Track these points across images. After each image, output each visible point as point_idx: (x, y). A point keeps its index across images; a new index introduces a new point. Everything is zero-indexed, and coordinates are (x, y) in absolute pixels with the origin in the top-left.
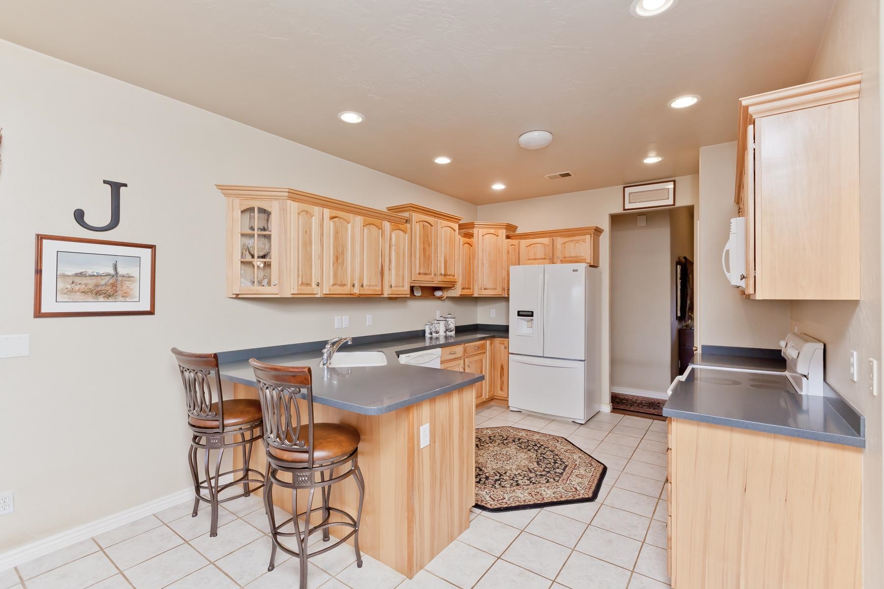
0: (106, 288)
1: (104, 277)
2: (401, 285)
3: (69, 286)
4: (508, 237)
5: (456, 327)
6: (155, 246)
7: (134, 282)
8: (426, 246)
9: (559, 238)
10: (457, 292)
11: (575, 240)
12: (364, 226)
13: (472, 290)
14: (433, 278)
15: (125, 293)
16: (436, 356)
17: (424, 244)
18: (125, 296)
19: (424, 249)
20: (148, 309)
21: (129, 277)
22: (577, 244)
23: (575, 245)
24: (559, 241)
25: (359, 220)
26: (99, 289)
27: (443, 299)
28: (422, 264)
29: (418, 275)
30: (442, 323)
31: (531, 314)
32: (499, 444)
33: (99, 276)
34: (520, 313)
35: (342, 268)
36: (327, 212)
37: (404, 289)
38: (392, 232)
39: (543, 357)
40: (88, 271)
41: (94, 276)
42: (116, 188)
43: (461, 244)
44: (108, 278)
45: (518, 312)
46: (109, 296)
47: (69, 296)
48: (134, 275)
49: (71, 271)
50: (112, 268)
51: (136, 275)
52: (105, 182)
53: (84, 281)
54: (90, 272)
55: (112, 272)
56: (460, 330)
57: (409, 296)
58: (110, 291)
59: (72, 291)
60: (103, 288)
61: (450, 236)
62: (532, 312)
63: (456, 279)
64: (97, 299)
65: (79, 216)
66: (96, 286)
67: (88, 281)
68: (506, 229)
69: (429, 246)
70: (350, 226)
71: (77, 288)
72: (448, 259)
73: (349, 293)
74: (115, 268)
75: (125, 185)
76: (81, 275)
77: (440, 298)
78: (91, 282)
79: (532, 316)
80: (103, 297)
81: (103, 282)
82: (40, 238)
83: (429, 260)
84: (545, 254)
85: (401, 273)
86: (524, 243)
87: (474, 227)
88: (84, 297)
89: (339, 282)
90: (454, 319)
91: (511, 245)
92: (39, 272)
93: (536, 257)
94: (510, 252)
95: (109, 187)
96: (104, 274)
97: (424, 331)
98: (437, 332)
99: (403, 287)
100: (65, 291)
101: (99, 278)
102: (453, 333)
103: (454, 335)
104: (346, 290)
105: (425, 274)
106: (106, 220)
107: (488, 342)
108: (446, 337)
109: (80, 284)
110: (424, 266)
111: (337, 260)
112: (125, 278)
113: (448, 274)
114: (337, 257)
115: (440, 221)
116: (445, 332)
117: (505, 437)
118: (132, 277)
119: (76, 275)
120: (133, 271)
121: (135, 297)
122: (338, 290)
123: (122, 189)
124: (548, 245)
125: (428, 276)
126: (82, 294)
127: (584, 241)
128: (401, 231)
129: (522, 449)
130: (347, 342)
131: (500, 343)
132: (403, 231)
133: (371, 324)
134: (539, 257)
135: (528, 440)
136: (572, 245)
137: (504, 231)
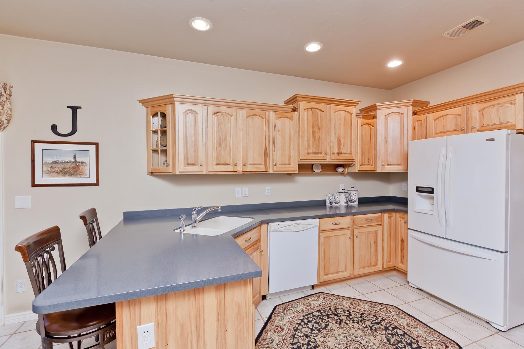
0: (70, 170)
1: (68, 163)
2: (287, 163)
3: (49, 169)
4: (415, 113)
5: (359, 199)
6: (98, 143)
7: (86, 166)
8: (316, 129)
9: (476, 104)
10: (356, 169)
11: (498, 104)
12: (247, 117)
13: (373, 166)
14: (324, 157)
15: (81, 173)
16: (313, 226)
17: (313, 128)
18: (81, 174)
19: (313, 132)
20: (94, 182)
21: (83, 163)
22: (501, 108)
23: (498, 110)
24: (475, 109)
25: (243, 113)
26: (66, 170)
27: (345, 174)
28: (311, 145)
29: (307, 154)
30: (343, 195)
31: (431, 191)
32: (366, 327)
33: (65, 162)
34: (419, 189)
35: (225, 152)
36: (211, 110)
37: (292, 166)
38: (278, 119)
39: (446, 238)
40: (59, 160)
41: (62, 163)
42: (74, 110)
43: (360, 124)
44: (70, 164)
45: (417, 188)
46: (71, 175)
47: (49, 175)
48: (86, 162)
49: (50, 160)
50: (73, 158)
51: (87, 161)
52: (68, 107)
53: (57, 166)
54: (60, 160)
55: (73, 160)
56: (363, 201)
57: (297, 172)
58: (72, 171)
59: (51, 172)
60: (68, 170)
61: (345, 120)
62: (433, 189)
63: (352, 156)
64: (65, 176)
65: (54, 128)
66: (65, 168)
67: (60, 166)
68: (412, 105)
69: (319, 129)
70: (232, 118)
71: (54, 170)
72: (342, 138)
73: (233, 171)
74: (75, 158)
75: (80, 108)
76: (56, 162)
77: (342, 174)
78: (61, 166)
79: (432, 192)
80: (68, 175)
81: (68, 166)
82: (33, 142)
83: (319, 141)
84: (456, 125)
85: (287, 153)
86: (431, 117)
87: (376, 109)
88: (57, 175)
89: (222, 162)
90: (356, 192)
91: (417, 121)
92: (33, 161)
93: (446, 130)
94: (416, 128)
95: (70, 110)
96: (69, 162)
97: (325, 201)
98: (337, 203)
99: (290, 164)
100: (48, 172)
101: (65, 164)
102: (356, 204)
103: (357, 206)
104: (230, 169)
105: (315, 153)
106: (69, 130)
107: (386, 215)
108: (347, 207)
109: (55, 168)
110: (313, 146)
111: (220, 146)
112: (80, 163)
113: (343, 152)
114: (220, 143)
115: (332, 106)
116: (347, 202)
117: (380, 319)
118: (85, 163)
119: (53, 162)
120: (85, 159)
121: (87, 175)
122: (221, 169)
123: (78, 110)
124: (460, 115)
125: (319, 155)
126: (57, 173)
127: (513, 103)
128: (286, 119)
129: (390, 344)
130: (218, 210)
131: (401, 217)
132: (290, 118)
133: (270, 194)
134: (449, 129)
135: (405, 333)
136: (494, 110)
137: (410, 108)
